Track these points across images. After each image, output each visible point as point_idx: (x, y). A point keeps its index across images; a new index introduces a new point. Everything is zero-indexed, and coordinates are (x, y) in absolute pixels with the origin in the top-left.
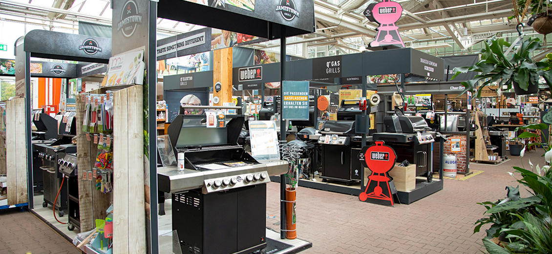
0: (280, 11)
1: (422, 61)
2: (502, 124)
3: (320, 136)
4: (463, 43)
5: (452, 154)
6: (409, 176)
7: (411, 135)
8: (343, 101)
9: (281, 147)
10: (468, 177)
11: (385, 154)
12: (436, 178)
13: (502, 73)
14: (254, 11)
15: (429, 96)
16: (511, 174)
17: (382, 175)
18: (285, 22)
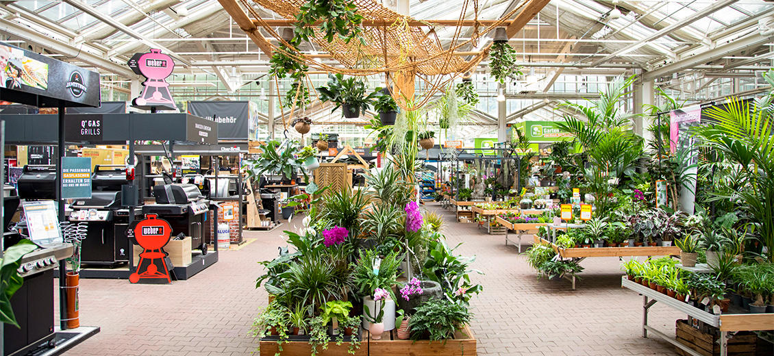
0: (69, 87)
1: (197, 126)
2: (274, 185)
3: (71, 212)
4: (230, 85)
5: (224, 222)
6: (185, 250)
7: (184, 206)
8: (97, 167)
9: (62, 228)
10: (241, 246)
11: (159, 228)
12: (210, 250)
13: (275, 166)
14: (46, 89)
15: (197, 158)
16: (282, 237)
17: (156, 251)
18: (74, 99)
